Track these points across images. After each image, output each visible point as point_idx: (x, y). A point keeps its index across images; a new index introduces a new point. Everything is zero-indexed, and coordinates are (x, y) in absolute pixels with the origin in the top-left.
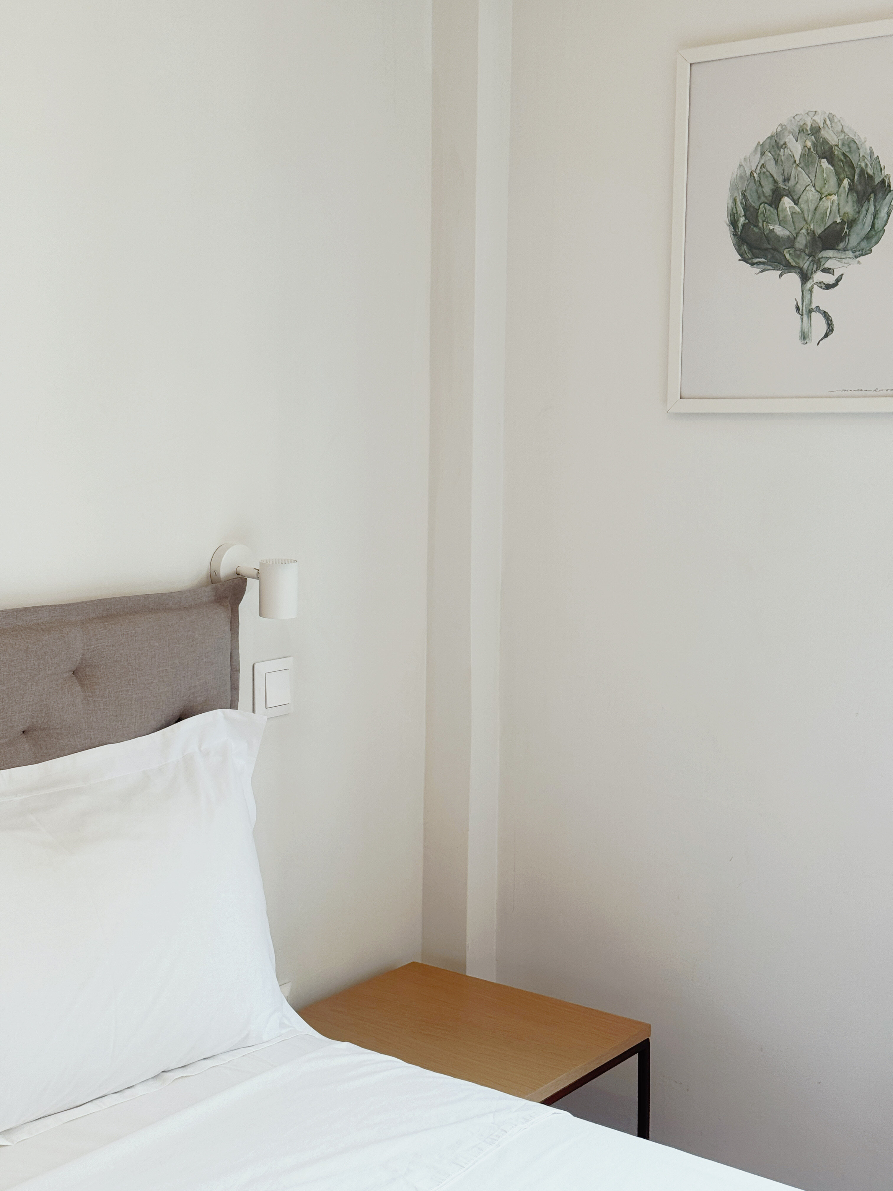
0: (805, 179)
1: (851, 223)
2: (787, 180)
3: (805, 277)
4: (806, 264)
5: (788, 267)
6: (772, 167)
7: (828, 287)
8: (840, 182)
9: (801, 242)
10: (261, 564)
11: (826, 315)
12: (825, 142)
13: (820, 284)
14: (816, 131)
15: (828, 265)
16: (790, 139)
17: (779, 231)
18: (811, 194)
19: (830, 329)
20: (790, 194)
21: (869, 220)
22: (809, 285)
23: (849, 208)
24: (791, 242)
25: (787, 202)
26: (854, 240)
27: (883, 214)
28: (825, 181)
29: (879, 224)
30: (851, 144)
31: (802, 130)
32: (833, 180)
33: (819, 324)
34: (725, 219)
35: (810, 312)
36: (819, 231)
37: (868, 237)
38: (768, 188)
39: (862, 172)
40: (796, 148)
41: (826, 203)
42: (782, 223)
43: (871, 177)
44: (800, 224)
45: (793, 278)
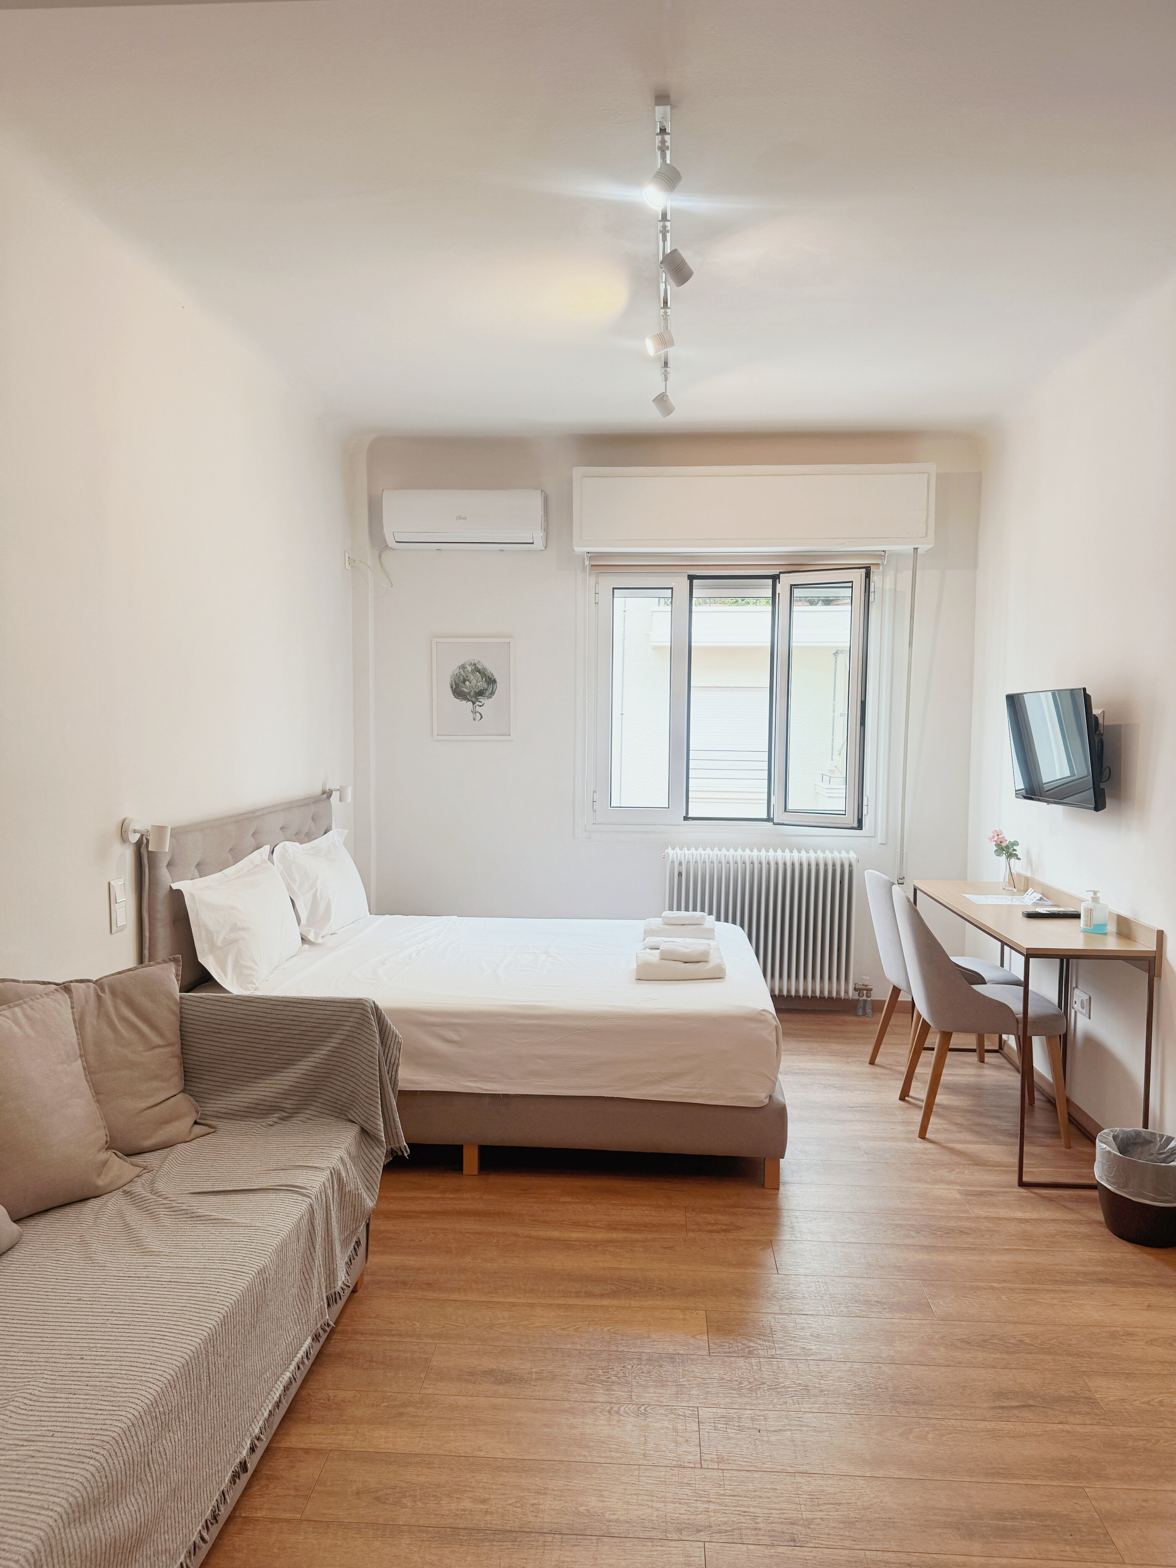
0: (472, 677)
1: (486, 690)
2: (467, 677)
3: (474, 703)
4: (474, 700)
5: (469, 700)
6: (462, 673)
7: (480, 706)
8: (482, 679)
9: (472, 694)
10: (341, 786)
11: (480, 714)
12: (478, 668)
13: (478, 705)
14: (475, 665)
15: (480, 700)
16: (467, 666)
17: (466, 690)
18: (474, 681)
19: (482, 717)
20: (468, 681)
21: (491, 689)
22: (475, 705)
23: (485, 686)
24: (469, 693)
25: (467, 683)
26: (487, 694)
27: (495, 688)
28: (478, 678)
29: (494, 691)
30: (485, 669)
31: (471, 664)
32: (480, 678)
33: (478, 716)
34: (449, 686)
35: (475, 712)
36: (477, 691)
37: (491, 694)
38: (462, 678)
39: (488, 677)
40: (470, 669)
41: (479, 684)
42: (466, 688)
43: (491, 678)
44: (471, 689)
45: (470, 703)
